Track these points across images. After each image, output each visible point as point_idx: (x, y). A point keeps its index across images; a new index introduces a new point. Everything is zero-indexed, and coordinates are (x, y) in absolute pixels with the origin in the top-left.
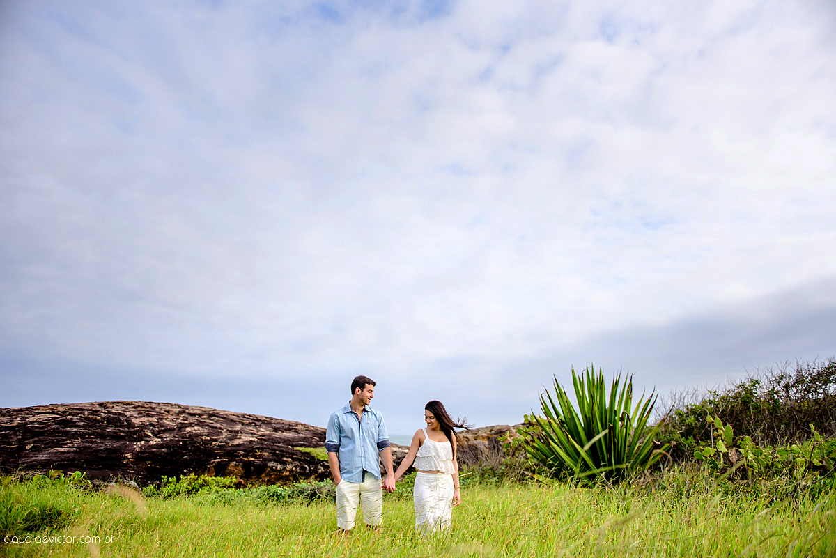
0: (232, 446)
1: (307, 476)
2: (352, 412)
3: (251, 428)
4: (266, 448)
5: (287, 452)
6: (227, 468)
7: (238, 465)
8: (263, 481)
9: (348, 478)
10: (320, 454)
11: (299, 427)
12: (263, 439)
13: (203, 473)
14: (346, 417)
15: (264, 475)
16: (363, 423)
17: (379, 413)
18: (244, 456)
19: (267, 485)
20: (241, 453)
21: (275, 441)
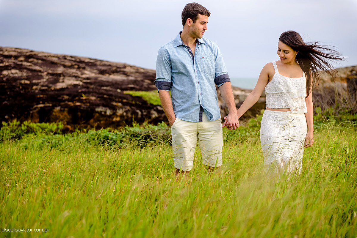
0: (56, 90)
1: (140, 121)
2: (183, 46)
3: (74, 71)
4: (92, 92)
5: (116, 96)
6: (51, 114)
7: (63, 111)
8: (92, 127)
9: (184, 117)
10: (152, 98)
11: (127, 70)
12: (89, 83)
13: (26, 119)
14: (177, 51)
15: (92, 121)
16: (197, 57)
17: (214, 45)
18: (69, 100)
19: (97, 130)
20: (66, 97)
21: (102, 84)
